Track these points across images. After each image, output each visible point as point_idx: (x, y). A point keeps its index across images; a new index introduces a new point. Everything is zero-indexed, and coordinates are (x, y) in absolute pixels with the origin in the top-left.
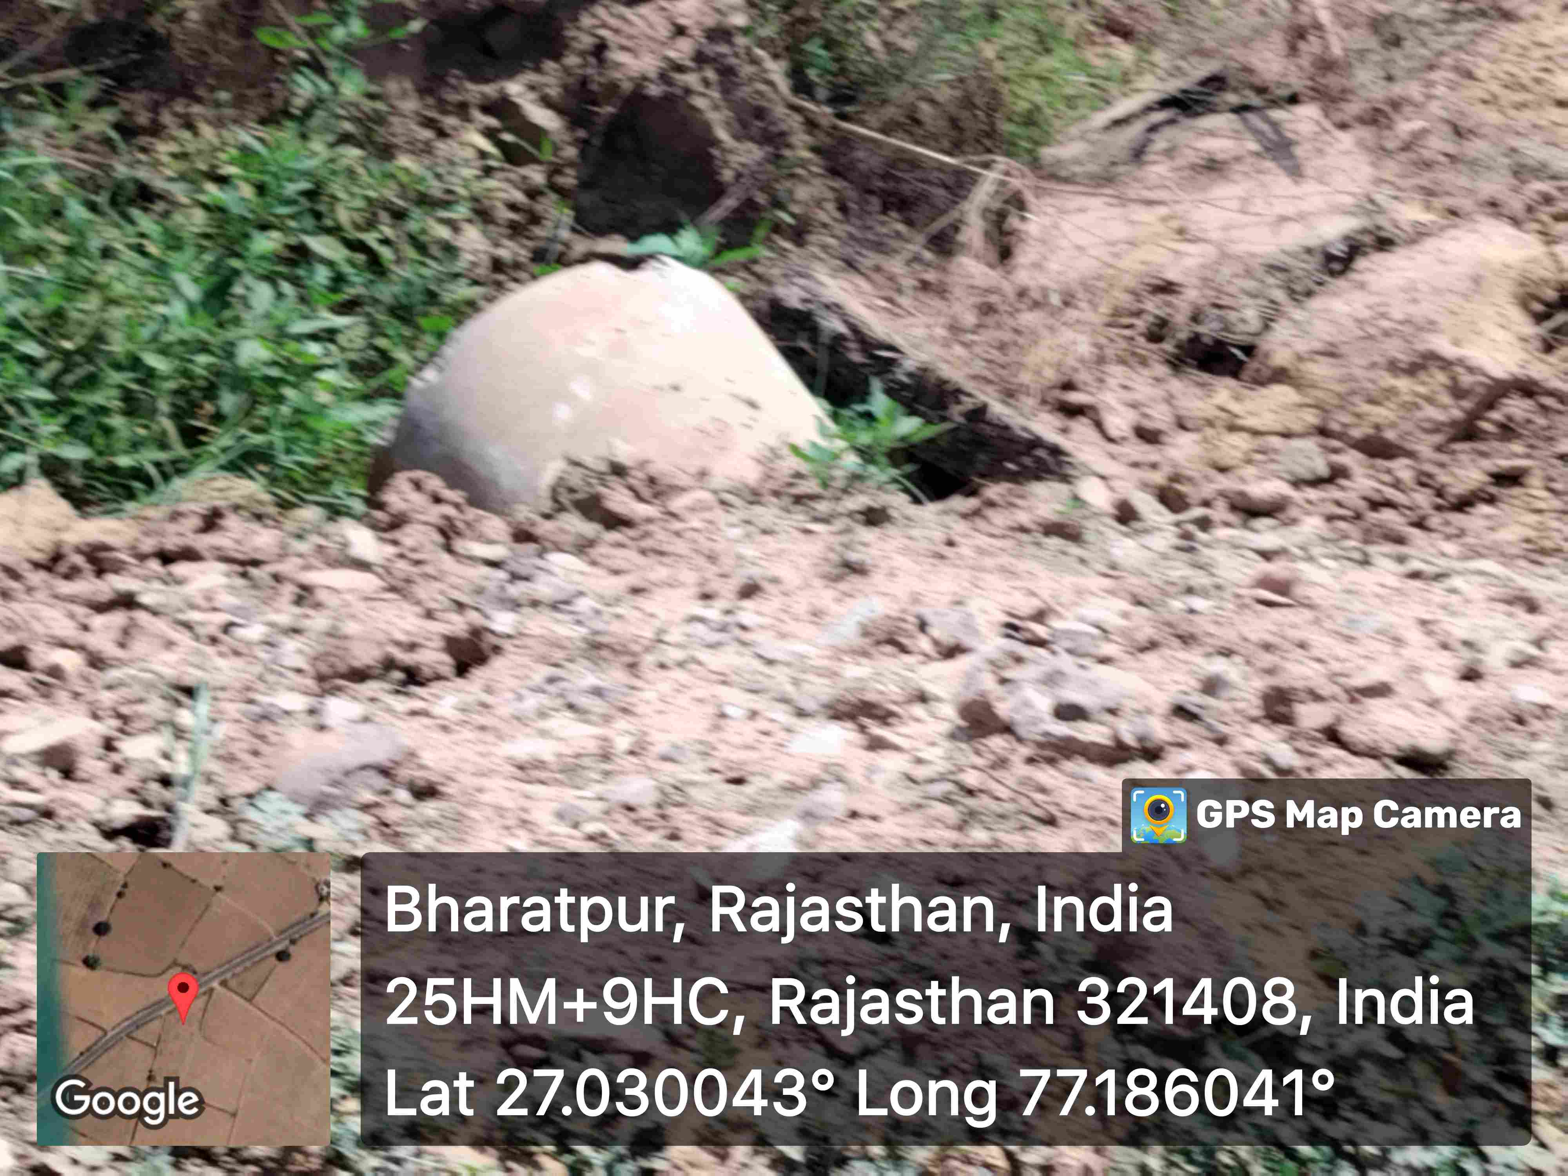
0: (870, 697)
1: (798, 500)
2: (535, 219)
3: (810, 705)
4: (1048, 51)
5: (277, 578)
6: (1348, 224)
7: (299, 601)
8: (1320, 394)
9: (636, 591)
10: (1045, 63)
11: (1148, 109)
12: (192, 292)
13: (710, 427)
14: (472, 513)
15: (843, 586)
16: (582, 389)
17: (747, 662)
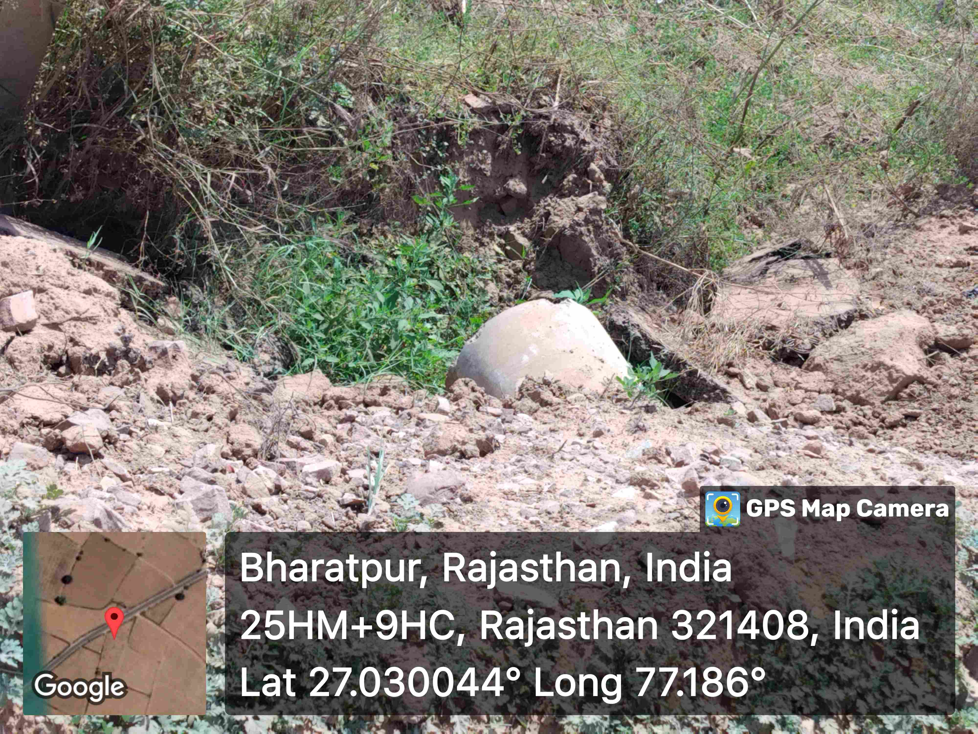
0: (647, 477)
1: (618, 400)
2: (518, 282)
3: (623, 479)
4: (728, 229)
5: (409, 414)
6: (849, 307)
7: (418, 424)
8: (834, 376)
9: (552, 431)
10: (726, 234)
11: (767, 255)
12: (382, 299)
13: (585, 369)
14: (487, 397)
15: (636, 435)
16: (534, 350)
17: (596, 461)
